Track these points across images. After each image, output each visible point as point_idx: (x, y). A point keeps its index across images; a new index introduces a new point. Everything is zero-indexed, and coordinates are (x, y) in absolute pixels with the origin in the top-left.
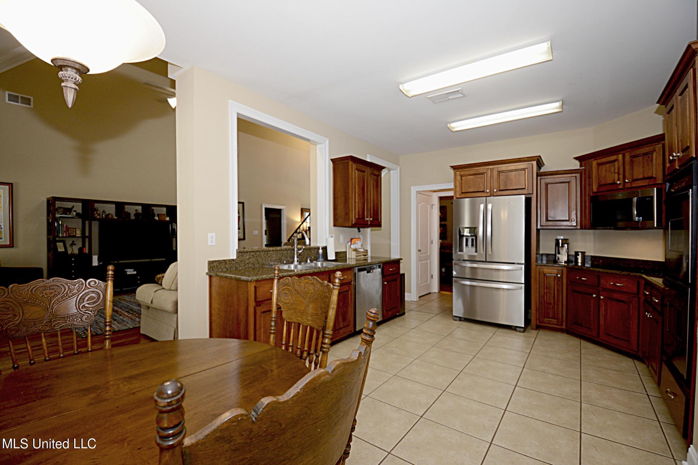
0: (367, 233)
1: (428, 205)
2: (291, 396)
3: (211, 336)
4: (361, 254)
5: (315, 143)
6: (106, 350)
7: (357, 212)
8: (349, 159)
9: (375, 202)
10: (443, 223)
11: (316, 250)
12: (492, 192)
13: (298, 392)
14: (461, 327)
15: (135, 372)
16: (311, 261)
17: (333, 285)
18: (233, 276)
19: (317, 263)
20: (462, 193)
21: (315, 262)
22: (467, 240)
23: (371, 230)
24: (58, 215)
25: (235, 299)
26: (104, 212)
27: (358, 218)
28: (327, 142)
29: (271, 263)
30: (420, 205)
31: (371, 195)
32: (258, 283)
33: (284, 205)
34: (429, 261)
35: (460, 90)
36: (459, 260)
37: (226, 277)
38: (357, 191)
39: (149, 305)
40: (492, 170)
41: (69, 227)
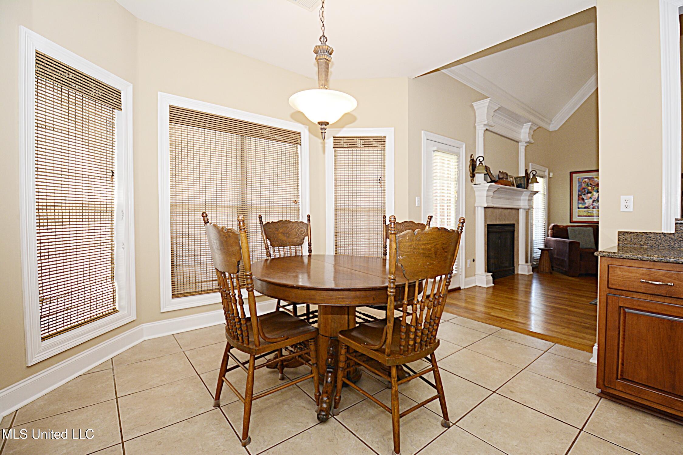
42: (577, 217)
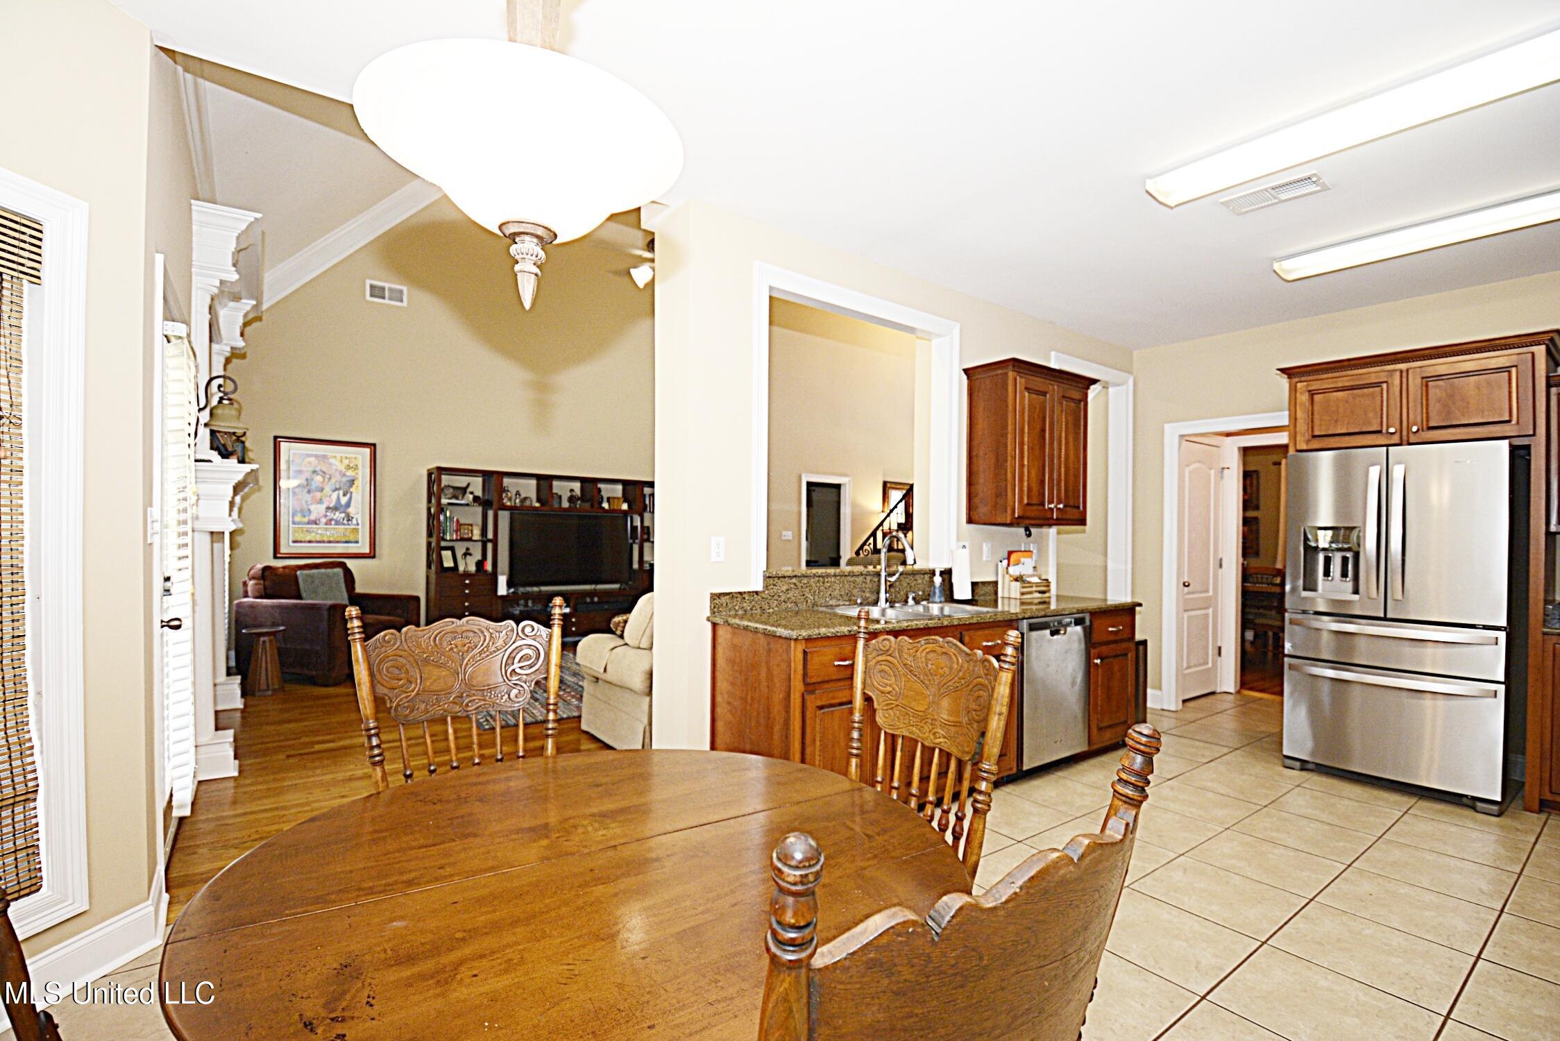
0: (1048, 540)
1: (1211, 469)
2: (1003, 900)
3: (713, 747)
4: (1034, 589)
5: (927, 336)
6: (547, 757)
7: (1025, 489)
8: (1006, 367)
9: (1071, 465)
10: (1251, 514)
11: (927, 577)
12: (1405, 433)
13: (1015, 893)
14: (1304, 785)
15: (608, 806)
16: (917, 602)
17: (999, 660)
18: (760, 626)
19: (930, 605)
20: (1314, 437)
21: (924, 603)
22: (1328, 561)
23: (1059, 533)
24: (444, 501)
25: (763, 675)
26: (518, 493)
27: (1028, 504)
28: (956, 331)
29: (831, 603)
30: (1187, 470)
31: (1060, 448)
32: (810, 645)
33: (845, 475)
34: (1210, 611)
35: (1314, 175)
36: (1304, 612)
37: (746, 628)
38: (1026, 439)
39: (599, 676)
40: (1404, 374)
41: (462, 521)
42: (291, 544)
